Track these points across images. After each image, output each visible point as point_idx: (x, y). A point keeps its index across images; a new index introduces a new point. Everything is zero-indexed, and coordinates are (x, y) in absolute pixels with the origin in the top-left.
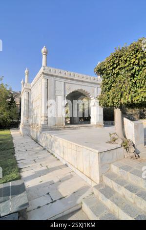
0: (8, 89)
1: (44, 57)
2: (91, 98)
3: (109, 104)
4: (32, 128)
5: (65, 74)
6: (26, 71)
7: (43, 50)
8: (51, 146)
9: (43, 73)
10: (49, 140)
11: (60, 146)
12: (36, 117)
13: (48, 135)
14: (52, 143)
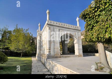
0: (31, 35)
1: (48, 15)
2: (75, 39)
3: (94, 39)
4: (42, 56)
5: (59, 24)
6: (39, 25)
7: (48, 11)
8: (53, 69)
9: (47, 24)
10: (51, 65)
11: (58, 70)
12: (44, 50)
13: (51, 62)
14: (53, 67)
